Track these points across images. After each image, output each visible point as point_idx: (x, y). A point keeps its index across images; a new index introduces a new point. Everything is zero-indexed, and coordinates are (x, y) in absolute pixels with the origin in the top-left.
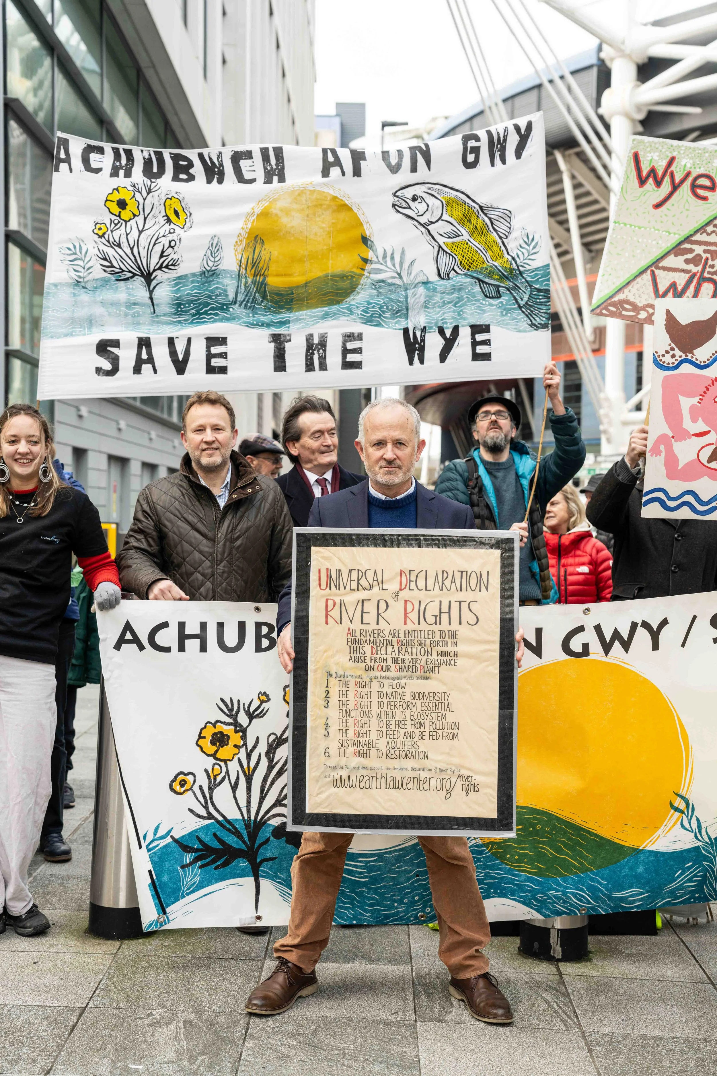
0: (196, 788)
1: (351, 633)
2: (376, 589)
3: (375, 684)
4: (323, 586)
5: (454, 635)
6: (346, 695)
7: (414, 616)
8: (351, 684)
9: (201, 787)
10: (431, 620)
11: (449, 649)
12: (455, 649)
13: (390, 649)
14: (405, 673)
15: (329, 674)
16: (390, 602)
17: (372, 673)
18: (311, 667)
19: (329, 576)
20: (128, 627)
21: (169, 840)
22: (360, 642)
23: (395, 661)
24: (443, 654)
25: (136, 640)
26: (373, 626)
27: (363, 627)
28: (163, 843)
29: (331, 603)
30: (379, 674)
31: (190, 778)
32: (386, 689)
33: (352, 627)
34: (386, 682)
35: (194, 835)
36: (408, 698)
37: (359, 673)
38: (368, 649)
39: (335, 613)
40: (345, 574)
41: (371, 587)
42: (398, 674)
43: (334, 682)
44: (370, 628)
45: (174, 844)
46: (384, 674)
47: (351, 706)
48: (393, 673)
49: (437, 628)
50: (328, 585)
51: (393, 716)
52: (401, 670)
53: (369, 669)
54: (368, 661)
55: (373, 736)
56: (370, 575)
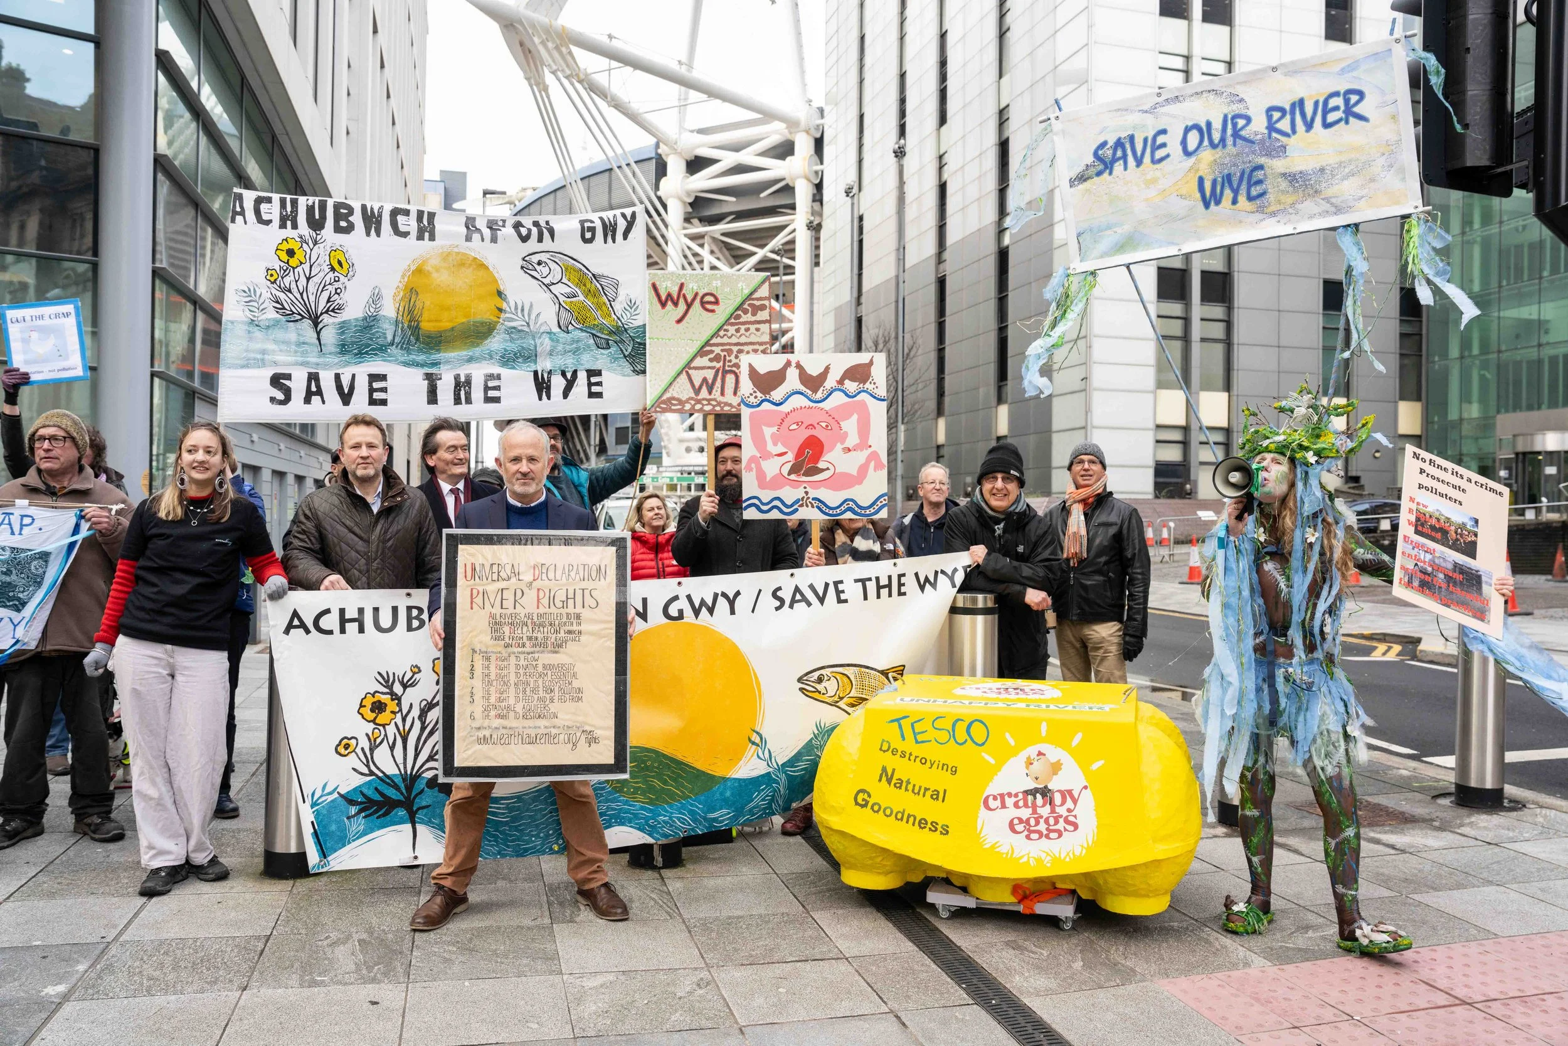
0: (358, 750)
1: (492, 616)
2: (513, 580)
3: (513, 659)
4: (469, 577)
5: (578, 617)
6: (488, 667)
7: (545, 601)
8: (493, 658)
9: (363, 749)
10: (559, 604)
11: (575, 628)
12: (579, 628)
13: (525, 629)
14: (538, 649)
15: (474, 651)
16: (526, 590)
17: (510, 650)
18: (458, 645)
19: (474, 569)
20: (295, 614)
21: (335, 795)
22: (500, 624)
23: (530, 638)
24: (570, 632)
25: (303, 625)
26: (511, 610)
27: (503, 611)
28: (330, 798)
29: (475, 592)
30: (516, 650)
31: (353, 742)
32: (522, 662)
33: (494, 611)
34: (522, 656)
35: (358, 790)
36: (540, 669)
37: (499, 649)
38: (506, 629)
39: (479, 600)
40: (487, 568)
41: (509, 579)
42: (532, 650)
43: (477, 657)
44: (508, 612)
45: (340, 799)
46: (520, 650)
47: (493, 677)
48: (528, 649)
49: (564, 611)
50: (473, 577)
51: (528, 684)
52: (534, 646)
53: (507, 646)
54: (507, 640)
55: (512, 701)
56: (508, 569)
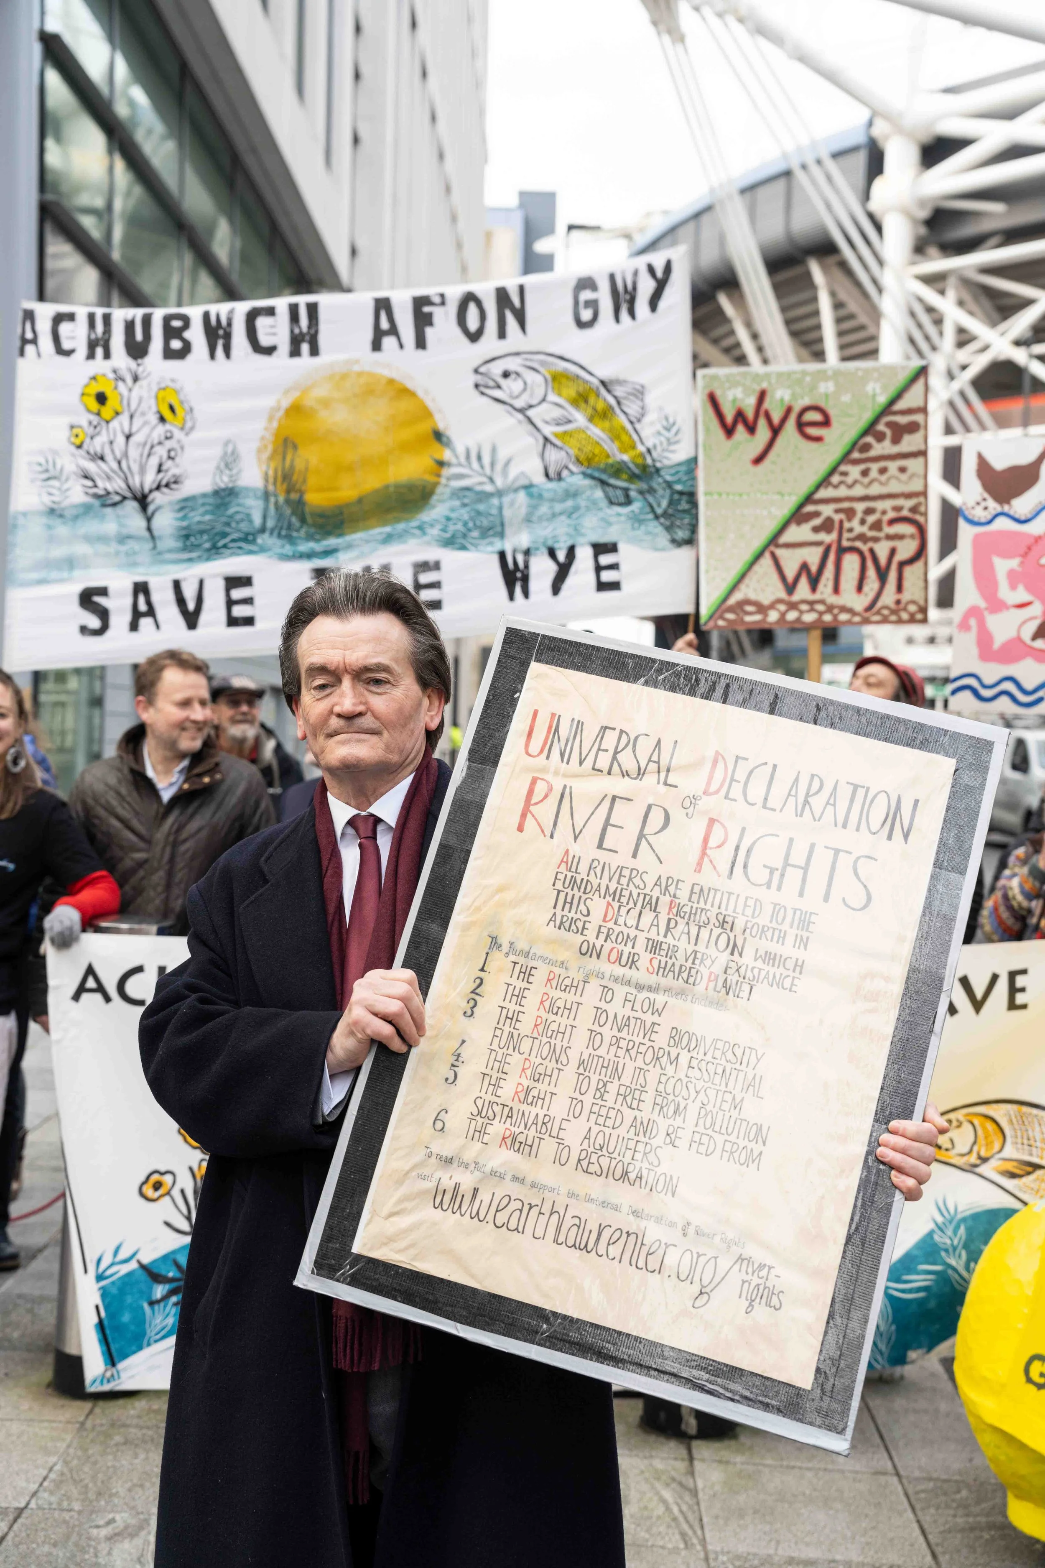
0: (176, 1193)
1: (568, 861)
2: (650, 779)
3: (593, 990)
4: (535, 747)
5: (805, 921)
6: (519, 997)
7: (721, 860)
8: (540, 976)
9: (182, 1192)
10: (759, 874)
11: (787, 950)
12: (799, 954)
13: (648, 917)
14: (668, 981)
15: (494, 942)
16: (677, 815)
17: (592, 963)
18: (457, 917)
19: (554, 730)
20: (90, 971)
21: (133, 1265)
22: (585, 887)
23: (654, 947)
24: (770, 958)
25: (100, 989)
26: (623, 858)
27: (602, 856)
28: (125, 1269)
29: (540, 789)
30: (608, 968)
31: (168, 1179)
32: (616, 1007)
33: (575, 849)
34: (621, 991)
35: (169, 1258)
36: (661, 1039)
37: (563, 955)
38: (597, 906)
39: (545, 812)
40: (590, 733)
41: (641, 773)
42: (653, 980)
43: (499, 961)
44: (615, 861)
45: (141, 1272)
46: (619, 971)
47: (526, 1026)
48: (640, 975)
49: (769, 896)
50: (547, 749)
51: (617, 1073)
52: (662, 969)
53: (589, 952)
54: (590, 934)
55: (559, 1108)
56: (645, 748)
